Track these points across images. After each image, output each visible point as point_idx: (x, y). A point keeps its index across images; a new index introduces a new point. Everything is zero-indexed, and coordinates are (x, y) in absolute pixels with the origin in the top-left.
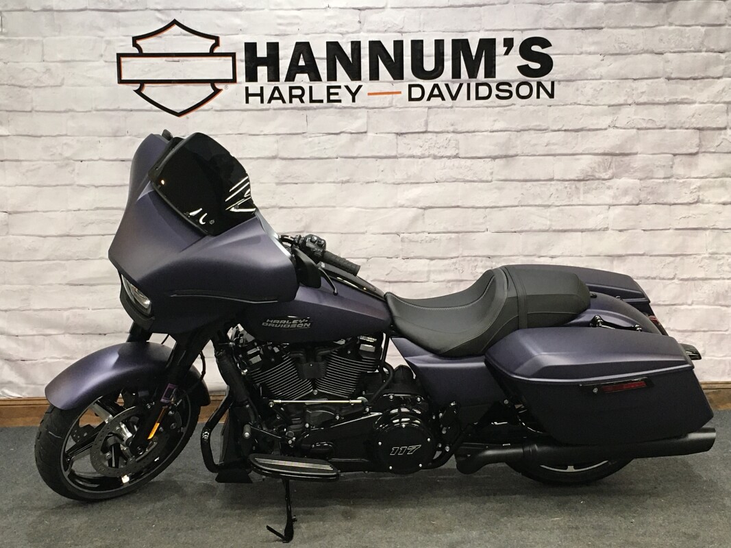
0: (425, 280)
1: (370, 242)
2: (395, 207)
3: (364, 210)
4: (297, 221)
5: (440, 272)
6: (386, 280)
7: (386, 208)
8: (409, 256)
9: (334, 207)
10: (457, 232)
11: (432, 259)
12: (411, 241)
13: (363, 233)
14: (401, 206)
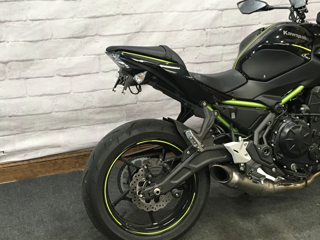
0: (220, 60)
1: (186, 36)
2: (203, 10)
3: (182, 13)
4: (135, 24)
5: (229, 54)
6: (195, 62)
7: (197, 11)
8: (210, 45)
9: (162, 12)
10: (241, 26)
11: (224, 45)
12: (212, 34)
13: (181, 30)
14: (207, 10)
